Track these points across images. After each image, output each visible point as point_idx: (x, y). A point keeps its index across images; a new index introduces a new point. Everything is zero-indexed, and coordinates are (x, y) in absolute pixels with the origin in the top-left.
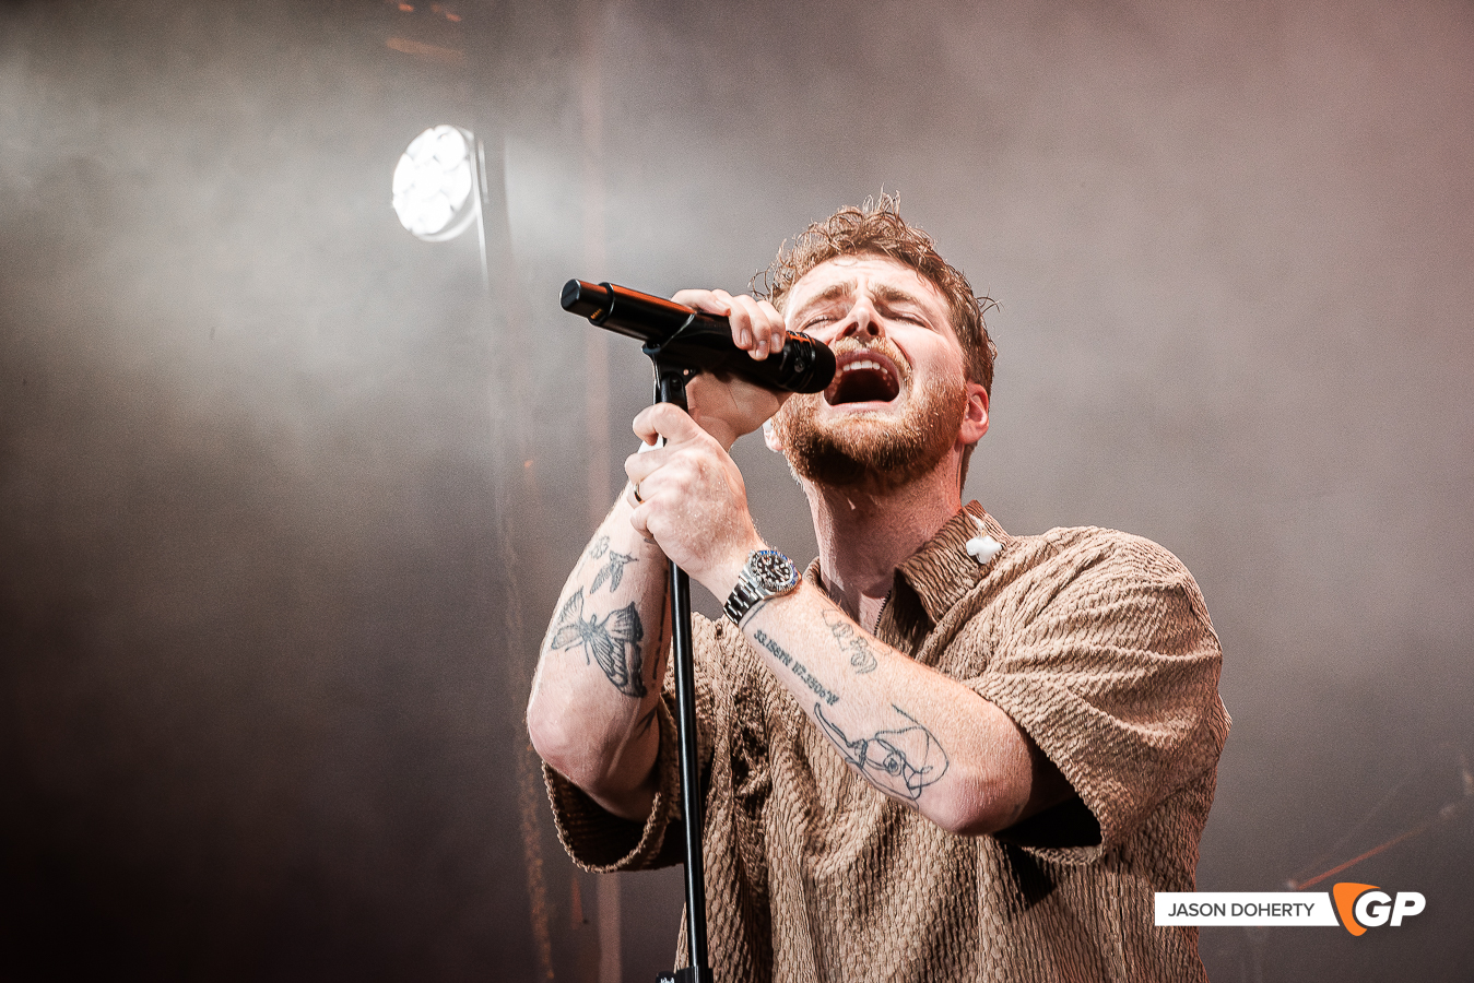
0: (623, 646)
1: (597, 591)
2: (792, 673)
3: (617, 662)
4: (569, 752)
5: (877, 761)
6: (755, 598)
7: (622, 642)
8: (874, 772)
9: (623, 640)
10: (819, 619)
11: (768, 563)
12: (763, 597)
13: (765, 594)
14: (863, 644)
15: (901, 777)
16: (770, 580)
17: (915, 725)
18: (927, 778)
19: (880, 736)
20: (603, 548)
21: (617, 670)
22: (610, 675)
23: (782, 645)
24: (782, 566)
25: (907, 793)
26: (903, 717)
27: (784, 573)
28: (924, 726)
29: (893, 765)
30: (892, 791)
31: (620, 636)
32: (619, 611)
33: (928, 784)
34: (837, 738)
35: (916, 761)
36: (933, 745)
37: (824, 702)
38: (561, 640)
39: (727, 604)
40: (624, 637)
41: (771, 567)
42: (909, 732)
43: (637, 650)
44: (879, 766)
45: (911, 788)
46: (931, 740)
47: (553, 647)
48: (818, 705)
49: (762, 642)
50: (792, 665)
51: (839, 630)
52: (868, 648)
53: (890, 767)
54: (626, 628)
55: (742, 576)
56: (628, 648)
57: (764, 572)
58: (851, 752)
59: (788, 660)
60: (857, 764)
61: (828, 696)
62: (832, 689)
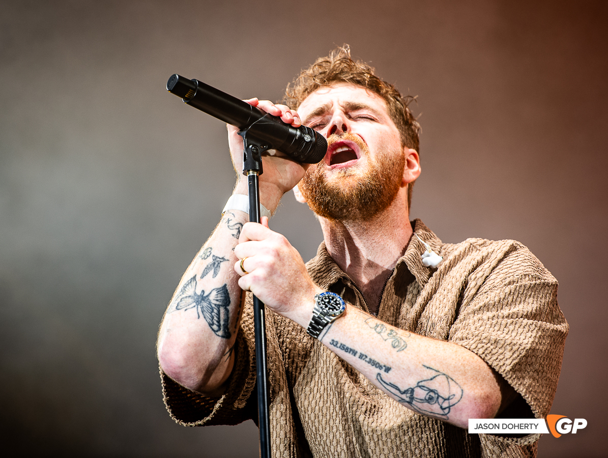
0: (219, 308)
1: (205, 277)
2: (360, 359)
3: (215, 318)
4: (185, 370)
5: (422, 398)
6: (326, 322)
7: (218, 306)
8: (419, 405)
9: (219, 305)
10: (365, 326)
11: (327, 300)
12: (330, 321)
13: (330, 319)
14: (394, 334)
15: (437, 404)
16: (331, 310)
17: (439, 373)
18: (452, 402)
19: (420, 384)
20: (208, 254)
21: (215, 322)
22: (211, 325)
23: (349, 344)
24: (335, 300)
25: (441, 412)
26: (431, 371)
27: (337, 304)
28: (444, 372)
29: (431, 398)
30: (431, 413)
31: (218, 303)
32: (217, 289)
33: (454, 405)
34: (393, 390)
35: (444, 393)
36: (452, 383)
37: (382, 372)
38: (182, 304)
39: (309, 328)
40: (220, 303)
41: (329, 302)
42: (437, 378)
43: (227, 311)
44: (422, 401)
45: (443, 409)
46: (449, 380)
47: (177, 309)
48: (379, 374)
49: (336, 346)
50: (358, 355)
51: (378, 329)
52: (398, 336)
53: (429, 400)
54: (221, 298)
55: (315, 311)
56: (222, 310)
57: (326, 306)
58: (404, 396)
59: (355, 353)
60: (408, 402)
61: (384, 368)
62: (386, 364)
